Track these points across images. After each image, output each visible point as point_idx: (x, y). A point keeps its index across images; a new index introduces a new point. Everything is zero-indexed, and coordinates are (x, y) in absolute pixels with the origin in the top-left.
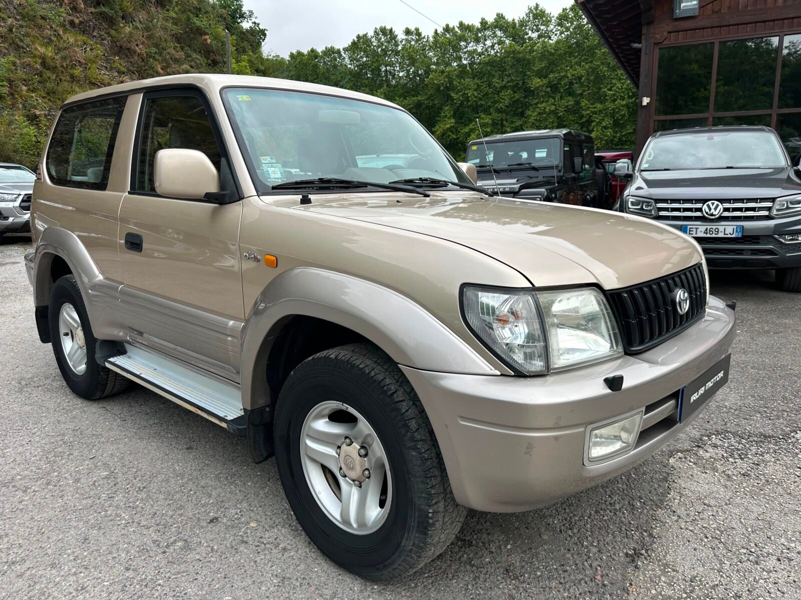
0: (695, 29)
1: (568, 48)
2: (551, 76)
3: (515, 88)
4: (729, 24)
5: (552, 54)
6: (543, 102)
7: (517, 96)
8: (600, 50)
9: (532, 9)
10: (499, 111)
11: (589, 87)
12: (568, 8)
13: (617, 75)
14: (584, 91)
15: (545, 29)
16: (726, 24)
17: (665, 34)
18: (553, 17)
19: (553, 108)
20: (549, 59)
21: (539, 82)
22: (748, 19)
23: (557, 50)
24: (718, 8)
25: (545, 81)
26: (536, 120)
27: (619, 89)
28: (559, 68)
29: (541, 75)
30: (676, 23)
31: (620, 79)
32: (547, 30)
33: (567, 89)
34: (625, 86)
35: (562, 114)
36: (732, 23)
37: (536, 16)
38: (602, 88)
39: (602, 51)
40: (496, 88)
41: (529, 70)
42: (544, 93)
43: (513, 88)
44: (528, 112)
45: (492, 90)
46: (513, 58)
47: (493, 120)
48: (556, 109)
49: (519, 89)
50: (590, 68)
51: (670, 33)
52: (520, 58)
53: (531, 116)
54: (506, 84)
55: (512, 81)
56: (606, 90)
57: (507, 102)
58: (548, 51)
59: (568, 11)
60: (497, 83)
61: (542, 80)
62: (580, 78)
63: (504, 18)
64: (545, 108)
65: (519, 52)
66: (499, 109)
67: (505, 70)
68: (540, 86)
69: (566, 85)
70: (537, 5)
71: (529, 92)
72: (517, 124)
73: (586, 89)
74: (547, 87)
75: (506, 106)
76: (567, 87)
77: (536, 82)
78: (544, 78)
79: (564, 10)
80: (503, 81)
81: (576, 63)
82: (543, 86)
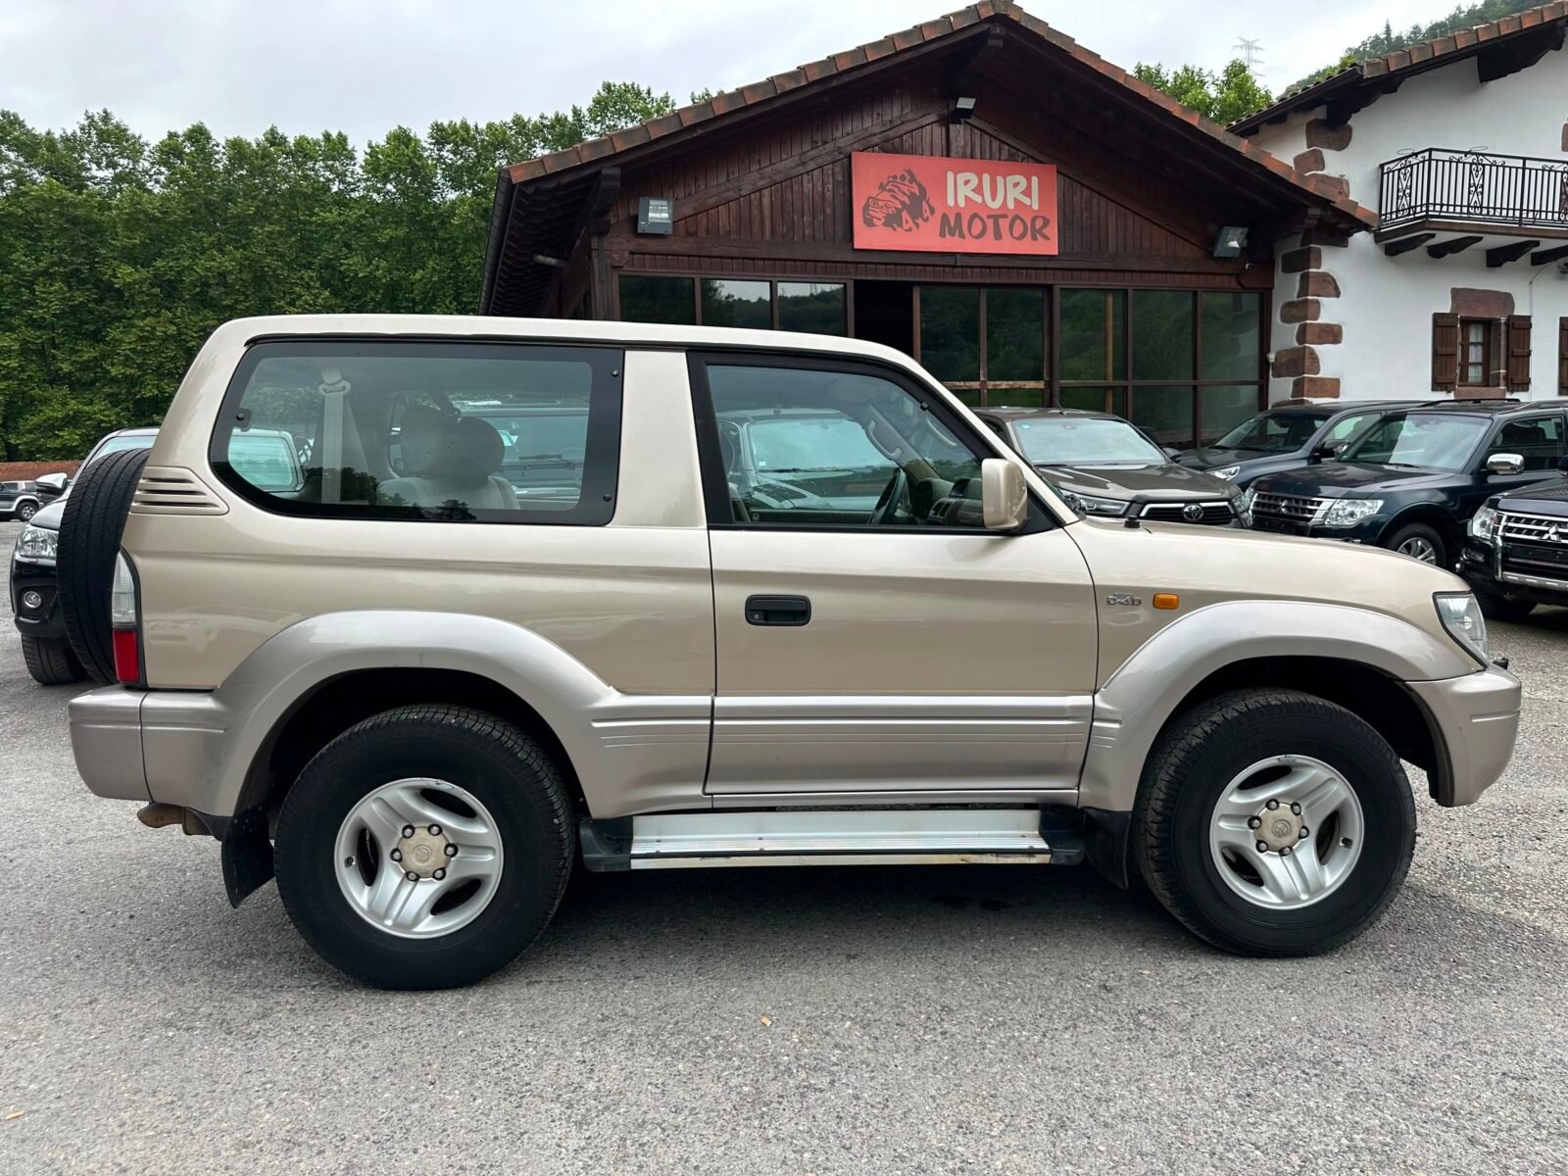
0: (667, 255)
1: (192, 212)
2: (159, 263)
3: (73, 278)
4: (712, 254)
5: (154, 219)
6: (146, 315)
7: (80, 298)
8: (263, 227)
9: (96, 118)
10: (35, 324)
11: (247, 297)
12: (180, 133)
13: (302, 279)
14: (237, 301)
15: (131, 166)
16: (707, 254)
17: (627, 254)
18: (147, 145)
19: (173, 329)
20: (148, 228)
21: (131, 274)
22: (734, 251)
23: (166, 213)
24: (694, 228)
25: (144, 273)
26: (133, 351)
27: (310, 305)
28: (175, 250)
29: (131, 257)
30: (641, 241)
31: (308, 287)
32: (134, 169)
33: (197, 293)
34: (320, 301)
35: (194, 343)
36: (716, 253)
37: (104, 137)
38: (274, 299)
39: (266, 229)
40: (23, 274)
41: (103, 243)
42: (146, 298)
43: (67, 279)
44: (114, 333)
45: (11, 276)
46: (61, 215)
47: (24, 342)
48: (180, 334)
49: (83, 282)
50: (246, 259)
51: (632, 253)
52: (76, 217)
53: (121, 341)
54: (47, 269)
55: (61, 262)
56: (282, 303)
57: (55, 307)
58: (144, 212)
59: (181, 139)
60: (23, 263)
61: (137, 271)
62: (223, 275)
63: (22, 125)
64: (154, 328)
65: (75, 205)
66: (35, 320)
67: (40, 238)
68: (135, 282)
69: (195, 286)
70: (105, 112)
71: (107, 290)
72: (86, 357)
73: (242, 298)
74: (152, 285)
75: (54, 315)
76: (198, 290)
77: (126, 273)
78: (143, 266)
79: (172, 136)
80: (38, 260)
81: (212, 245)
82: (142, 282)
